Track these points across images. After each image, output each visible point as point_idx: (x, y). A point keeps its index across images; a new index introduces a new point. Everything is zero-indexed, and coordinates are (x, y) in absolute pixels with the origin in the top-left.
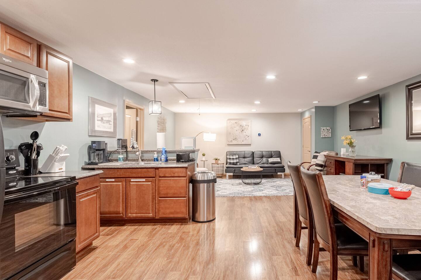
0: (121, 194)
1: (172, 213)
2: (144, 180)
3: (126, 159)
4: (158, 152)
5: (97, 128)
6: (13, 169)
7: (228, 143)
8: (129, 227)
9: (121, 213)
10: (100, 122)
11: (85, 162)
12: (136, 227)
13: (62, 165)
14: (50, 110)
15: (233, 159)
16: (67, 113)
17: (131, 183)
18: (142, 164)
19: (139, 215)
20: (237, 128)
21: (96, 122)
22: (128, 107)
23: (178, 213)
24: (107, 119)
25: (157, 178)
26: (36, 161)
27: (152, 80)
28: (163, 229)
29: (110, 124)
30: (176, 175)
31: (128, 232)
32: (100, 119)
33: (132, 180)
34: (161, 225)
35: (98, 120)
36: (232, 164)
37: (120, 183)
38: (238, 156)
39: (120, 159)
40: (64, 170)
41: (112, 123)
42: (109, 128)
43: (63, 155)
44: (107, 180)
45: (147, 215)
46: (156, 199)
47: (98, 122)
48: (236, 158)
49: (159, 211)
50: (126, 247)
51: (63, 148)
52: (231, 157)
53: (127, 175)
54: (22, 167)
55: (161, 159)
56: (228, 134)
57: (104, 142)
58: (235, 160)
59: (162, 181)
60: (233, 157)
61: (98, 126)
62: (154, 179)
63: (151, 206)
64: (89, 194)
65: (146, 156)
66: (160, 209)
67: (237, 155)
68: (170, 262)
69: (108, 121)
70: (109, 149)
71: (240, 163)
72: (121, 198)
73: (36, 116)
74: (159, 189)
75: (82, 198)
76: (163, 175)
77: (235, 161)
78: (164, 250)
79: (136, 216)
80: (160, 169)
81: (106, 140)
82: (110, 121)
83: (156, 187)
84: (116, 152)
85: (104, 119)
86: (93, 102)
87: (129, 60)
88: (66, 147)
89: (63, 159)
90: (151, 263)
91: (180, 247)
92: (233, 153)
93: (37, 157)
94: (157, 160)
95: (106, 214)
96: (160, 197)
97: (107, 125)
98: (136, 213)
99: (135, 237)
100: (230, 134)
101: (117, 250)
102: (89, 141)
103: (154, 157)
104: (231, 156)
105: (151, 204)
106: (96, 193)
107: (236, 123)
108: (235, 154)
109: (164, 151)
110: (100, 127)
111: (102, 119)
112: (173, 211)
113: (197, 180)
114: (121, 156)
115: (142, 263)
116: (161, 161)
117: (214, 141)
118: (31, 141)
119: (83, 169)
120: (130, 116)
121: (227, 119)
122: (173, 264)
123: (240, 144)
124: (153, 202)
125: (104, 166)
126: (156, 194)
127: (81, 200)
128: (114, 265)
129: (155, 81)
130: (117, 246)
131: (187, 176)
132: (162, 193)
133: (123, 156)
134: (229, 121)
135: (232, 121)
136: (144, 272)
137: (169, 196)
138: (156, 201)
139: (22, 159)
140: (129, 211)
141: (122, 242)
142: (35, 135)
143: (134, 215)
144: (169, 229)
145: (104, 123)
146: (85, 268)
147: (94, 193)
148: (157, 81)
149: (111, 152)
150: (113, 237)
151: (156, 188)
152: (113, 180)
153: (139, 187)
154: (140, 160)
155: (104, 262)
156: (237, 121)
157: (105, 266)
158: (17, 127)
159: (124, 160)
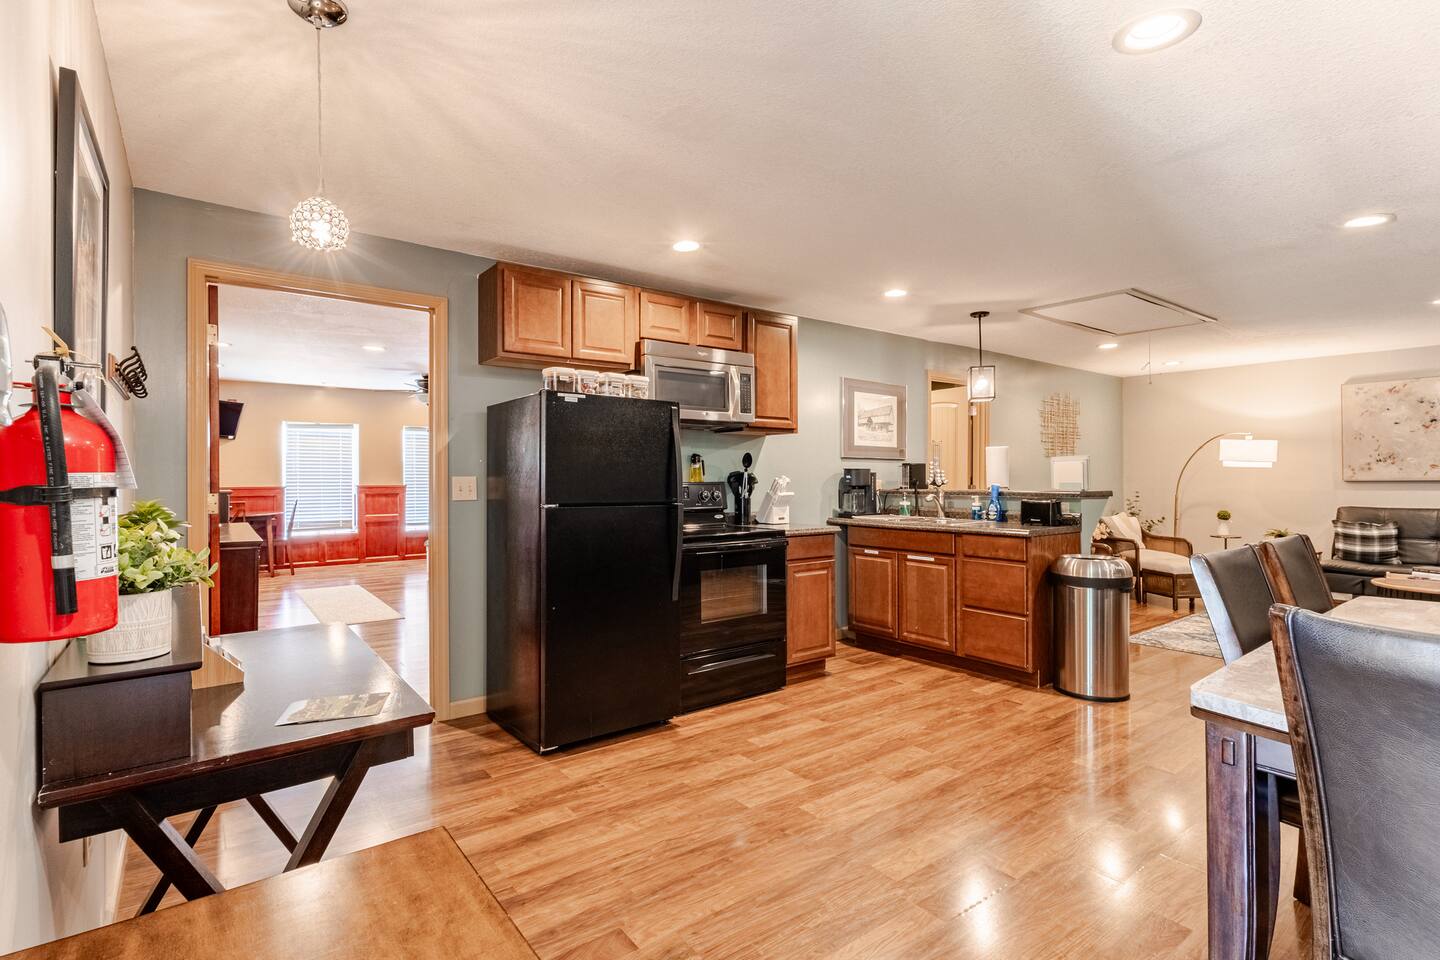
0: (890, 585)
1: (993, 651)
2: (932, 559)
3: (916, 511)
4: (984, 495)
5: (858, 442)
6: (720, 511)
7: (1348, 474)
8: (904, 661)
9: (890, 625)
10: (864, 428)
11: (834, 511)
12: (916, 664)
13: (784, 511)
14: (757, 417)
15: (1365, 539)
16: (787, 419)
17: (908, 563)
18: (942, 522)
19: (923, 638)
20: (1403, 411)
21: (857, 429)
22: (936, 386)
23: (1005, 653)
24: (882, 420)
25: (960, 558)
26: (748, 501)
27: (973, 315)
28: (966, 683)
29: (888, 431)
30: (1001, 554)
31: (894, 668)
32: (865, 421)
33: (909, 557)
34: (968, 674)
35: (859, 425)
36: (1358, 558)
37: (888, 561)
38: (1399, 529)
39: (902, 508)
40: (787, 520)
41: (894, 428)
42: (887, 440)
43: (784, 494)
44: (866, 551)
45: (939, 642)
46: (958, 608)
47: (861, 428)
48: (1383, 539)
49: (963, 638)
50: (872, 688)
51: (784, 481)
52: (1357, 532)
53: (900, 543)
54: (731, 509)
55: (988, 514)
56: (1349, 438)
57: (869, 470)
58: (1376, 543)
59: (969, 567)
60: (1366, 533)
61: (861, 437)
62: (953, 559)
63: (945, 623)
64: (812, 567)
65: (958, 505)
66: (966, 634)
67: (1391, 526)
68: (928, 734)
69: (885, 425)
70: (880, 484)
71: (1408, 560)
72: (890, 593)
73: (741, 429)
74: (963, 586)
75: (799, 572)
76: (971, 553)
77: (1376, 548)
78: (932, 715)
79: (916, 640)
80: (965, 537)
81: (873, 466)
82: (889, 424)
83: (958, 578)
84: (897, 492)
85: (874, 420)
86: (850, 387)
87: (896, 293)
88: (788, 480)
89: (785, 501)
90: (894, 723)
91: (970, 720)
92: (1369, 517)
93: (749, 495)
94: (980, 517)
95: (864, 623)
96: (967, 606)
97: (881, 433)
98: (918, 634)
99: (899, 679)
100: (1359, 437)
101: (855, 688)
102: (840, 468)
103: (974, 508)
104: (1357, 526)
105: (946, 617)
106: (827, 568)
107: (1390, 391)
108: (1383, 522)
109: (995, 495)
110: (863, 438)
111: (870, 420)
112: (993, 645)
113: (1060, 575)
114: (905, 503)
115: (879, 718)
116: (988, 519)
117: (1270, 465)
118: (741, 469)
119: (829, 523)
120: (955, 406)
121: (1345, 380)
122: (931, 738)
123: (1419, 476)
124: (950, 614)
125: (862, 520)
126: (958, 597)
127: (797, 575)
128: (835, 705)
129: (980, 315)
130: (861, 682)
131: (1030, 560)
132: (970, 595)
133: (909, 503)
134: (1353, 388)
135: (1367, 386)
136: (872, 729)
137: (985, 605)
138: (958, 614)
139: (731, 499)
140: (904, 626)
141: (873, 679)
142: (748, 460)
143: (913, 636)
144: (980, 685)
145: (874, 429)
146: (795, 694)
147: (823, 569)
148: (985, 314)
149: (888, 493)
150: (864, 668)
151: (958, 582)
152: (876, 552)
153: (923, 573)
154: (941, 513)
155: (826, 696)
156: (1398, 384)
157: (824, 702)
158: (727, 448)
159: (912, 513)
